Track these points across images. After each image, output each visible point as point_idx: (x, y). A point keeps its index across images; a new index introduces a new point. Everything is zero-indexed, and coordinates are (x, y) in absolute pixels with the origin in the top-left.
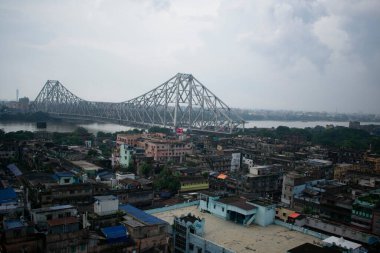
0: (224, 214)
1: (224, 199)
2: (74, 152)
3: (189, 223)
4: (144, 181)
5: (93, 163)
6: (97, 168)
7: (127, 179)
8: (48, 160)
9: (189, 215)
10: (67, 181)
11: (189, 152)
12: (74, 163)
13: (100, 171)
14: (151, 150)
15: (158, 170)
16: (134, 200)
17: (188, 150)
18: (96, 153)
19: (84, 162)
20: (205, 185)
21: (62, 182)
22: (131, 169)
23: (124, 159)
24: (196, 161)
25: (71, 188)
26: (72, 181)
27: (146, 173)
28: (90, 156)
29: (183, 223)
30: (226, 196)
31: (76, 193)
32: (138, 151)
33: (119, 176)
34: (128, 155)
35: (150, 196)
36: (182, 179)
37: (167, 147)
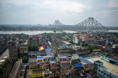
0: (109, 61)
1: (108, 56)
2: (64, 39)
3: (99, 64)
4: (83, 48)
5: (68, 42)
6: (69, 43)
7: (78, 47)
9: (98, 61)
10: (63, 48)
12: (64, 42)
14: (83, 38)
15: (86, 45)
17: (93, 39)
18: (69, 39)
19: (66, 42)
20: (100, 50)
22: (79, 44)
23: (76, 41)
24: (96, 42)
27: (83, 45)
28: (67, 40)
29: (97, 63)
31: (65, 51)
32: (80, 39)
33: (76, 47)
36: (93, 48)
37: (87, 38)
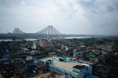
1: (59, 56)
4: (39, 52)
5: (27, 48)
6: (28, 50)
7: (35, 52)
8: (15, 48)
11: (51, 45)
12: (22, 48)
13: (29, 50)
14: (41, 45)
15: (43, 49)
16: (37, 57)
17: (51, 44)
18: (28, 46)
19: (25, 48)
20: (55, 53)
21: (19, 53)
22: (37, 49)
24: (53, 47)
25: (21, 54)
26: (21, 53)
27: (40, 50)
28: (26, 47)
29: (48, 62)
30: (59, 55)
31: (22, 56)
32: (38, 45)
33: (33, 51)
34: (36, 46)
35: (41, 56)
36: (49, 51)
37: (46, 44)
